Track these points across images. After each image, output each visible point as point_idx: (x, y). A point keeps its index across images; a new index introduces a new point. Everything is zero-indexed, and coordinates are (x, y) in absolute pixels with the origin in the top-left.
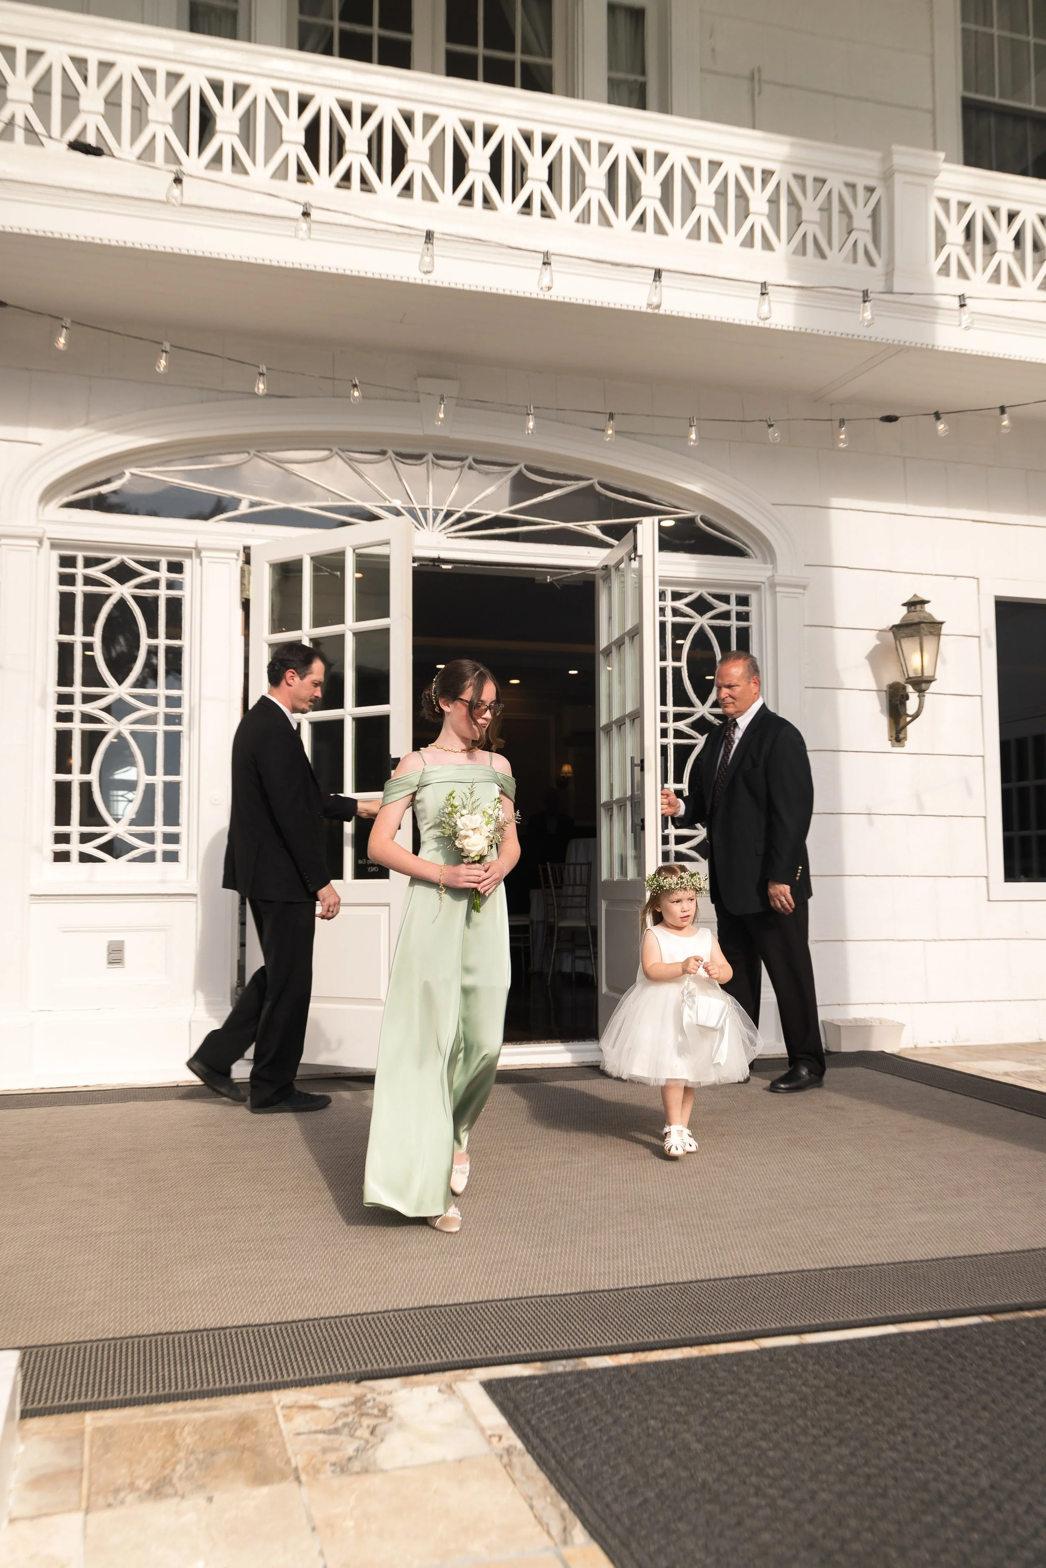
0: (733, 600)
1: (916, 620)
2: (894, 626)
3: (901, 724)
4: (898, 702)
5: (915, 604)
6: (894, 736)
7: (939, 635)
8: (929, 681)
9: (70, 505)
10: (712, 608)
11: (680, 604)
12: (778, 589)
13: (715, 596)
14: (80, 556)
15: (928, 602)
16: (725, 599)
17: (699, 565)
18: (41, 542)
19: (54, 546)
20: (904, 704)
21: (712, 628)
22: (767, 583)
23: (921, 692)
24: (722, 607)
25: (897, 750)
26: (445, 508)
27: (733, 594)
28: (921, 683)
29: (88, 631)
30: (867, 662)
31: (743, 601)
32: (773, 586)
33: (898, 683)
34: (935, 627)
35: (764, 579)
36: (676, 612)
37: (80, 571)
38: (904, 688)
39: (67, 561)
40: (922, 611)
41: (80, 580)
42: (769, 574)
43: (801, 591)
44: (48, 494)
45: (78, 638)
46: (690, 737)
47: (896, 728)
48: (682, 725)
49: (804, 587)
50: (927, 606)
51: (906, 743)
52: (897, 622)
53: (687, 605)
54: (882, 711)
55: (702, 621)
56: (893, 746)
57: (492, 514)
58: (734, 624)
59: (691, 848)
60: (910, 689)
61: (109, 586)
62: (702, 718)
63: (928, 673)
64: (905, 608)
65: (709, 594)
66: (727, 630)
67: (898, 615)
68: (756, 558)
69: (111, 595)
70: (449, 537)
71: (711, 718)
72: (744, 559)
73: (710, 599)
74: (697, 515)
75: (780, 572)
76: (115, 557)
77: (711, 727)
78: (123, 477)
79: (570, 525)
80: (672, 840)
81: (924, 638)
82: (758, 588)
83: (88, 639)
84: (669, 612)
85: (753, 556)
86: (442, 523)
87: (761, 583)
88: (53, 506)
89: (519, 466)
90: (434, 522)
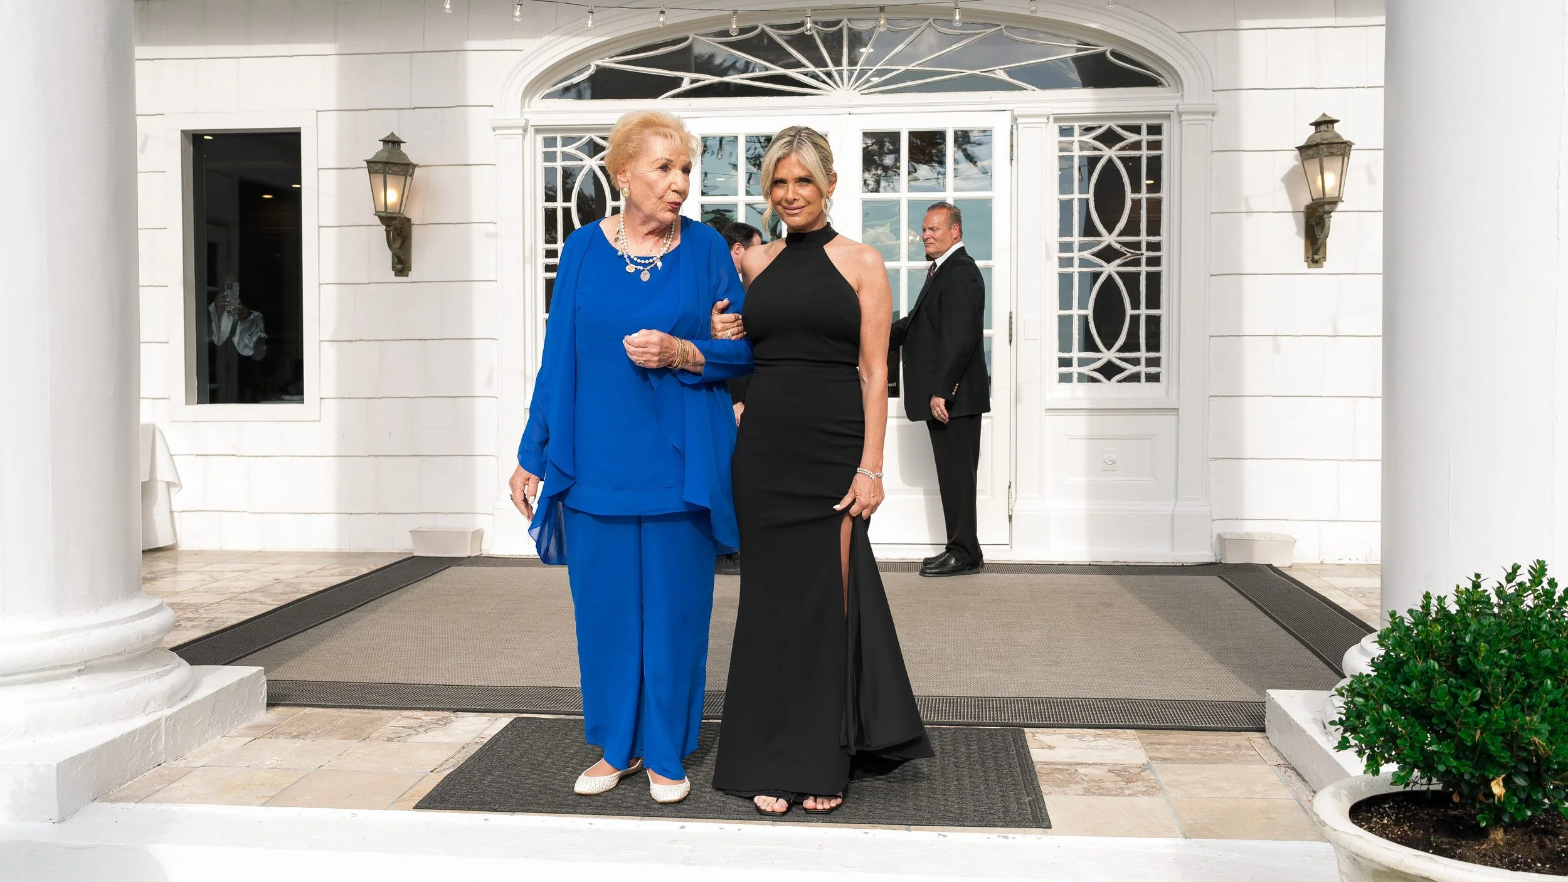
0: (1144, 130)
1: (1321, 140)
2: (1305, 146)
4: (1314, 223)
5: (1324, 123)
6: (1311, 257)
7: (1347, 156)
8: (1334, 202)
9: (549, 96)
10: (1122, 139)
11: (1088, 138)
12: (1184, 117)
13: (1124, 128)
14: (560, 137)
15: (1337, 121)
16: (1136, 130)
17: (1104, 100)
18: (525, 130)
19: (538, 130)
21: (1121, 158)
22: (1175, 111)
23: (1326, 213)
24: (1132, 138)
25: (1315, 270)
26: (859, 68)
27: (1144, 124)
28: (1324, 205)
29: (567, 198)
30: (1283, 184)
31: (1155, 130)
32: (1180, 114)
33: (1311, 206)
34: (1341, 148)
35: (1173, 108)
36: (1084, 146)
37: (559, 149)
39: (550, 142)
40: (1331, 131)
41: (559, 156)
42: (1176, 102)
43: (1210, 117)
44: (532, 88)
45: (559, 204)
46: (1097, 265)
47: (1313, 248)
48: (1086, 254)
49: (1213, 115)
51: (1326, 262)
52: (1302, 143)
53: (1096, 138)
54: (1298, 233)
56: (1309, 267)
57: (903, 68)
58: (1144, 153)
59: (1095, 370)
61: (582, 160)
62: (1109, 246)
63: (1332, 194)
64: (1314, 127)
65: (1119, 126)
66: (1138, 159)
68: (1170, 86)
69: (583, 167)
70: (862, 94)
71: (1118, 246)
72: (1156, 89)
73: (1120, 131)
74: (1106, 50)
75: (1186, 100)
76: (586, 136)
77: (1117, 254)
78: (590, 68)
79: (977, 72)
80: (1075, 362)
81: (1324, 159)
82: (1169, 117)
83: (567, 205)
84: (1076, 146)
85: (1167, 85)
86: (856, 81)
87: (1173, 111)
88: (537, 98)
89: (928, 21)
90: (849, 81)
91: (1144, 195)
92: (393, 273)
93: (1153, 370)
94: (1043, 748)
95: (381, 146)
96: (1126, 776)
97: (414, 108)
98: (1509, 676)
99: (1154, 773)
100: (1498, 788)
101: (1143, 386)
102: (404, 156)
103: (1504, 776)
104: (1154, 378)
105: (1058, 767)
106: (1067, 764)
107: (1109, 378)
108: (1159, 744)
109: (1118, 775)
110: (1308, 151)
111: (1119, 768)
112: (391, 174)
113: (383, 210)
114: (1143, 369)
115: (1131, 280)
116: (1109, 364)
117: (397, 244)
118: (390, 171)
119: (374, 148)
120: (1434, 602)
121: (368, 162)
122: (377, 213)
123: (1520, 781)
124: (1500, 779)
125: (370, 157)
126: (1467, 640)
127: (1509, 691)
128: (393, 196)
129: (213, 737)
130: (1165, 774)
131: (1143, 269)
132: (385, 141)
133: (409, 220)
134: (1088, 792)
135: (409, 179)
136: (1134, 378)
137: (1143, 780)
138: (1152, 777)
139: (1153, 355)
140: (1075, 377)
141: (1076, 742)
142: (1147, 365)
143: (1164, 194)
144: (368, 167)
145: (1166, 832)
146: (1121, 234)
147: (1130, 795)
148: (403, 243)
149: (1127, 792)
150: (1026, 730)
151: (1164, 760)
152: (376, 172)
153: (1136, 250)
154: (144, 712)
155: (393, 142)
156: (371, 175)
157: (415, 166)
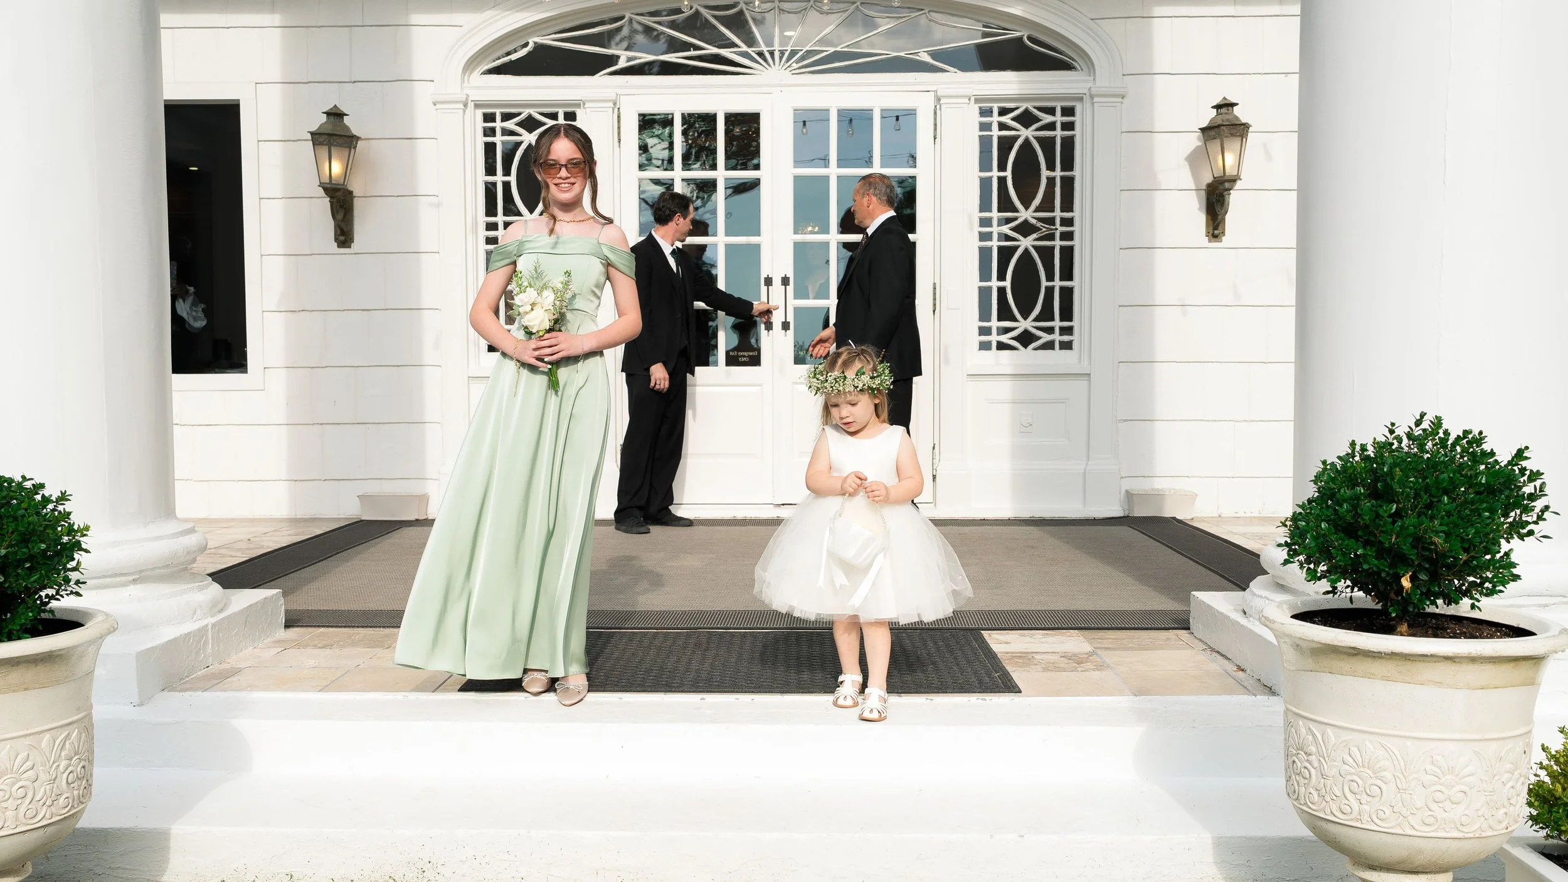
0: (1058, 111)
1: (1225, 122)
2: (1205, 128)
3: (1218, 221)
4: (1214, 200)
5: (1225, 106)
6: (1212, 232)
7: (1244, 137)
8: (1235, 180)
9: (491, 71)
10: (1038, 120)
11: (1006, 119)
12: (1096, 100)
13: (1040, 109)
14: (498, 112)
15: (1236, 104)
16: (1051, 111)
17: (1021, 82)
18: (466, 105)
19: (477, 106)
21: (1037, 138)
22: (1088, 94)
23: (1226, 190)
24: (1047, 119)
25: (1215, 243)
26: (789, 49)
27: (1058, 107)
28: (1224, 183)
29: (507, 172)
30: (1186, 163)
31: (1069, 111)
32: (1092, 97)
33: (1213, 184)
34: (1240, 130)
35: (1086, 91)
36: (1002, 126)
37: (498, 124)
39: (489, 117)
40: (1231, 113)
41: (498, 132)
42: (1088, 85)
43: (1120, 100)
44: (471, 64)
45: (499, 178)
46: (1014, 239)
47: (1214, 224)
48: (1005, 229)
49: (1123, 97)
50: (1235, 107)
51: (1225, 236)
52: (1204, 125)
53: (1013, 119)
54: (1199, 209)
55: (1027, 133)
56: (1210, 241)
57: (832, 50)
58: (1059, 133)
59: (1012, 339)
61: (521, 135)
62: (1026, 222)
63: (1230, 171)
64: (1215, 110)
65: (1035, 108)
66: (1052, 140)
67: (1208, 116)
68: (1082, 70)
69: (522, 142)
70: (793, 74)
71: (1034, 221)
72: (1069, 72)
73: (1036, 112)
74: (1024, 35)
75: (1098, 83)
76: (525, 112)
77: (1035, 229)
78: (527, 45)
79: (902, 54)
80: (994, 331)
81: (1225, 140)
82: (1081, 99)
83: (507, 179)
84: (995, 127)
85: (1079, 68)
86: (788, 61)
87: (1085, 94)
88: (476, 74)
89: (855, 5)
90: (780, 61)
91: (1058, 173)
92: (336, 244)
93: (1066, 338)
94: (1000, 643)
95: (324, 118)
96: (1077, 661)
97: (354, 82)
98: (1417, 496)
99: (1101, 658)
100: (1406, 583)
101: (1057, 354)
102: (347, 128)
103: (1411, 573)
104: (1067, 346)
105: (1017, 655)
106: (1025, 653)
107: (1025, 346)
108: (1099, 639)
109: (1069, 659)
110: (1210, 132)
111: (1070, 654)
112: (335, 146)
113: (328, 181)
114: (1057, 337)
115: (1046, 254)
116: (1026, 332)
117: (340, 216)
118: (335, 143)
119: (318, 120)
120: (1358, 448)
121: (312, 134)
122: (321, 185)
123: (1423, 577)
124: (1408, 576)
125: (314, 129)
126: (1385, 470)
127: (1416, 507)
128: (337, 168)
129: (246, 648)
130: (1110, 658)
131: (1058, 243)
132: (328, 114)
133: (351, 193)
134: (1046, 669)
135: (353, 150)
136: (1049, 346)
137: (1091, 661)
138: (1098, 659)
139: (1066, 324)
140: (994, 345)
141: (1028, 639)
142: (1061, 334)
143: (1076, 173)
144: (313, 140)
145: (1121, 693)
146: (1037, 210)
147: (1082, 671)
148: (344, 217)
149: (1080, 669)
150: (982, 632)
151: (1106, 649)
152: (321, 144)
153: (1050, 225)
154: (192, 619)
155: (335, 115)
156: (315, 146)
157: (358, 138)
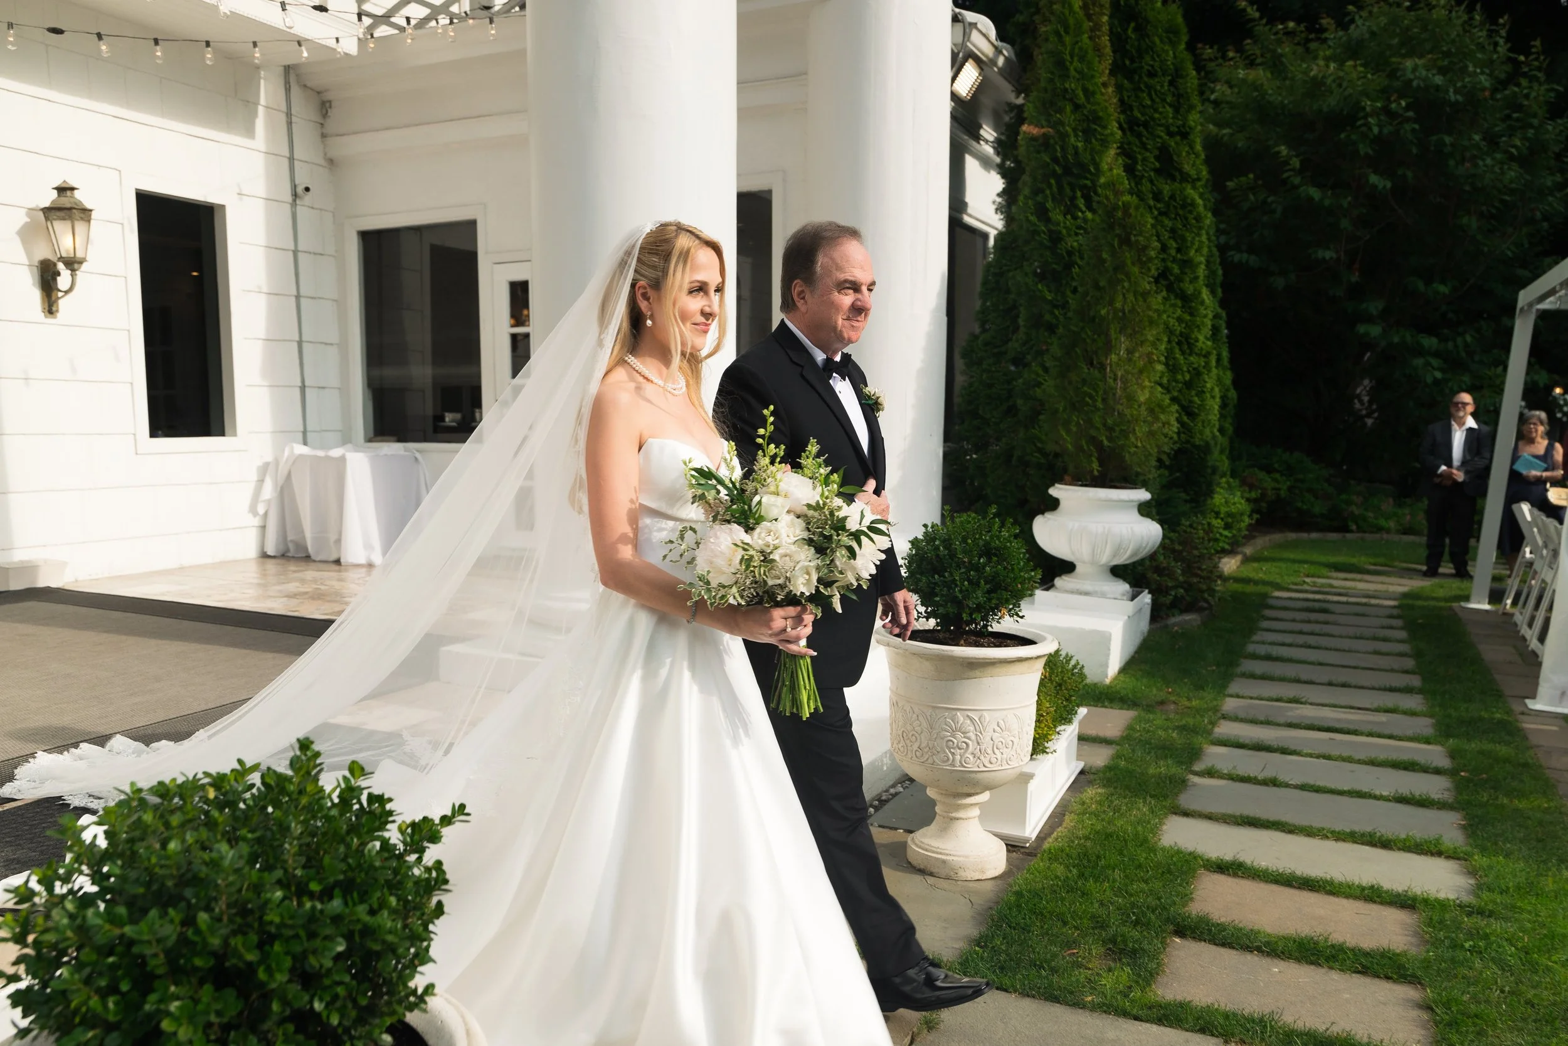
1: (68, 205)
2: (45, 208)
3: (53, 298)
4: (50, 278)
5: (63, 190)
6: (47, 309)
7: (89, 221)
8: (81, 262)
20: (55, 280)
23: (73, 270)
25: (50, 320)
28: (72, 264)
30: (17, 236)
33: (49, 260)
34: (85, 214)
38: (55, 265)
40: (72, 197)
47: (49, 301)
50: (76, 191)
51: (59, 315)
52: (47, 204)
54: (34, 285)
56: (46, 317)
60: (61, 266)
63: (79, 254)
64: (56, 192)
67: (49, 198)
81: (76, 222)
110: (53, 212)
